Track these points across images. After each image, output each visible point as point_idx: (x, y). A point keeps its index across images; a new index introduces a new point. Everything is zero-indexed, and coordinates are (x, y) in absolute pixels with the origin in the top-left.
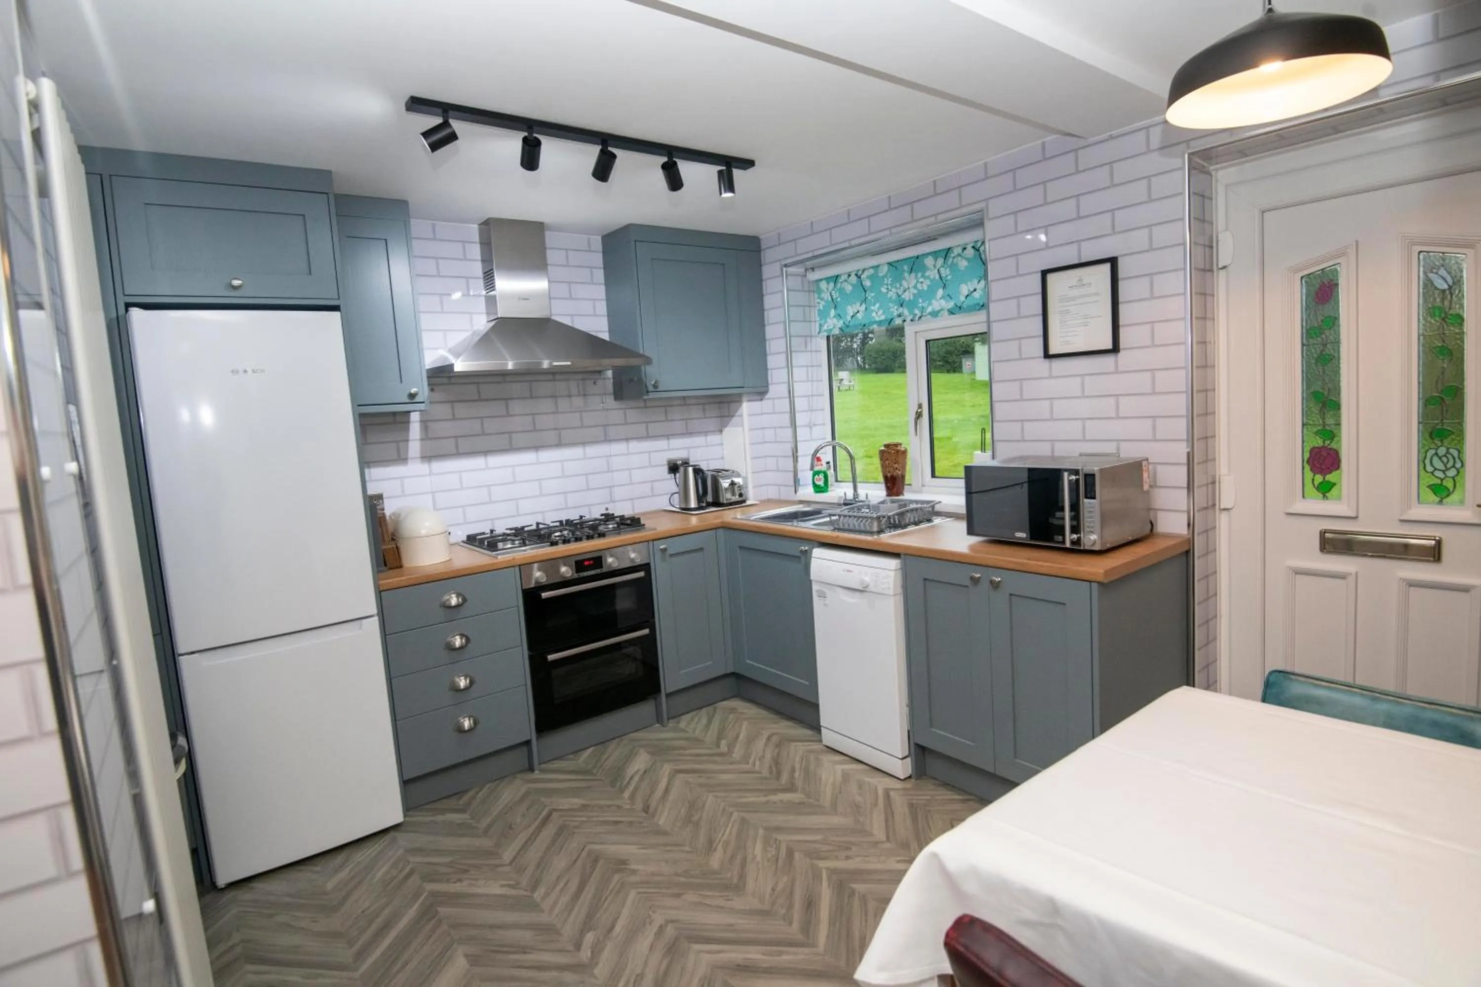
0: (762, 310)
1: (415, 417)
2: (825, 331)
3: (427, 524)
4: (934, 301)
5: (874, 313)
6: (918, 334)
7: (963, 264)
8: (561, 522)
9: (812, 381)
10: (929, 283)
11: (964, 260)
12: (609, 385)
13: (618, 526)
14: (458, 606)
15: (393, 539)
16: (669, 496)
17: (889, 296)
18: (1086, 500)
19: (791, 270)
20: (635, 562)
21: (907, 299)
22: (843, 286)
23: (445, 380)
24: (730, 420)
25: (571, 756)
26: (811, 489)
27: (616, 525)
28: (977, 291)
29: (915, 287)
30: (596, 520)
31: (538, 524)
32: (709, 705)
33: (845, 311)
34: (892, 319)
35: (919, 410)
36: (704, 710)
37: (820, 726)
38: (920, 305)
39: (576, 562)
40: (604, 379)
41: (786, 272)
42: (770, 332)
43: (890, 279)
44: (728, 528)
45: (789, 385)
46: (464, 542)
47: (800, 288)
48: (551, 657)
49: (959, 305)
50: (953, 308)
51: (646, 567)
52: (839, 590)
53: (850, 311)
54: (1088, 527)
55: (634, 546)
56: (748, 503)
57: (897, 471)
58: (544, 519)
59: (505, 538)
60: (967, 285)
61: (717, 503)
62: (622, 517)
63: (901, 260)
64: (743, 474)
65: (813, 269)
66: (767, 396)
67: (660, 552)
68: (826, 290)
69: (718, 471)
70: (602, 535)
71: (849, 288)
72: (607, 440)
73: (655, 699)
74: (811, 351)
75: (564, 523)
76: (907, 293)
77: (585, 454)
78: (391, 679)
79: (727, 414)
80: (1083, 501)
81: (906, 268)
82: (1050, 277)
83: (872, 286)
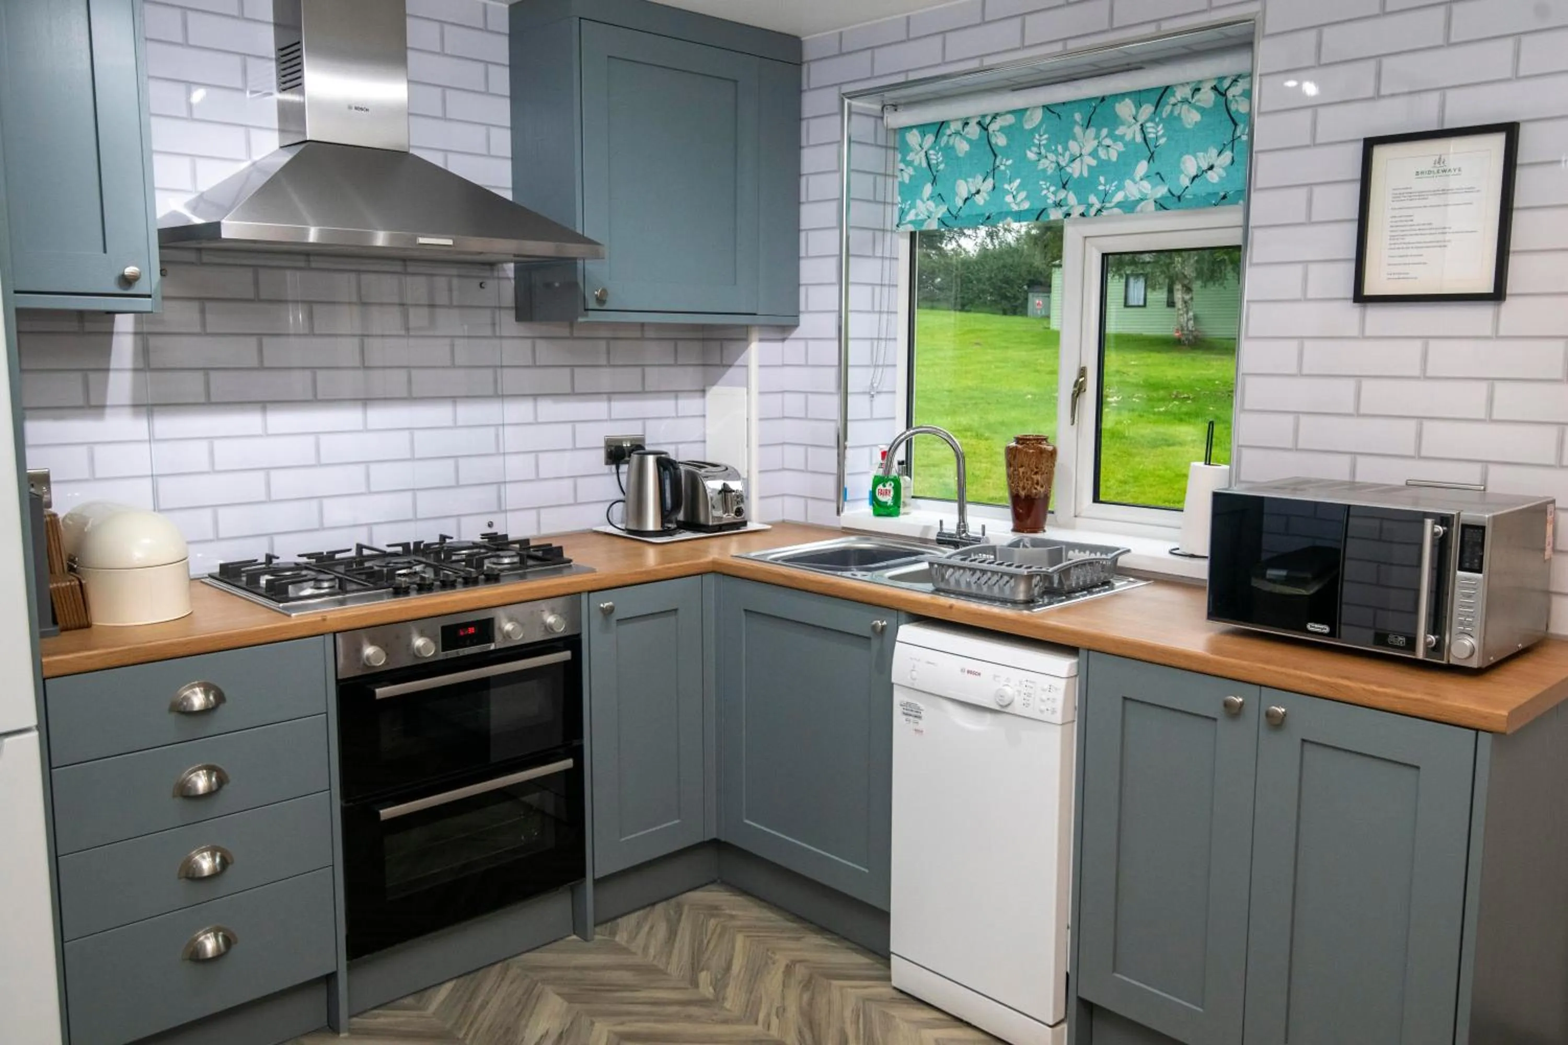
0: (797, 175)
1: (124, 324)
2: (911, 222)
3: (147, 541)
4: (1128, 183)
5: (1011, 196)
6: (1088, 240)
7: (1191, 117)
8: (406, 546)
9: (880, 312)
10: (1122, 149)
11: (1194, 111)
12: (508, 290)
13: (522, 561)
14: (206, 711)
15: (71, 569)
16: (608, 505)
17: (1040, 167)
18: (1459, 573)
19: (857, 104)
20: (555, 633)
21: (1076, 175)
22: (951, 143)
23: (191, 256)
24: (724, 373)
25: (409, 1001)
26: (866, 508)
27: (516, 559)
28: (1214, 169)
29: (1094, 154)
30: (475, 545)
31: (360, 547)
32: (667, 899)
33: (953, 189)
34: (1044, 210)
35: (1081, 380)
36: (660, 907)
37: (890, 953)
38: (1101, 188)
39: (444, 629)
40: (499, 278)
41: (850, 106)
42: (809, 215)
43: (1046, 136)
44: (720, 572)
45: (840, 317)
46: (211, 576)
47: (872, 141)
48: (386, 813)
49: (1177, 193)
50: (1162, 198)
51: (572, 642)
52: (950, 707)
53: (963, 189)
54: (1461, 623)
55: (550, 602)
56: (751, 526)
57: (1039, 488)
58: (371, 538)
59: (297, 574)
60: (1196, 158)
61: (692, 524)
62: (524, 543)
63: (1070, 103)
64: (744, 475)
65: (895, 107)
66: (794, 335)
67: (600, 615)
68: (919, 148)
69: (701, 465)
70: (492, 578)
71: (962, 147)
72: (498, 395)
73: (572, 890)
74: (883, 258)
75: (412, 547)
76: (1077, 164)
77: (455, 420)
78: (57, 857)
79: (718, 362)
80: (1455, 573)
81: (1077, 116)
82: (1380, 153)
83: (1008, 146)
